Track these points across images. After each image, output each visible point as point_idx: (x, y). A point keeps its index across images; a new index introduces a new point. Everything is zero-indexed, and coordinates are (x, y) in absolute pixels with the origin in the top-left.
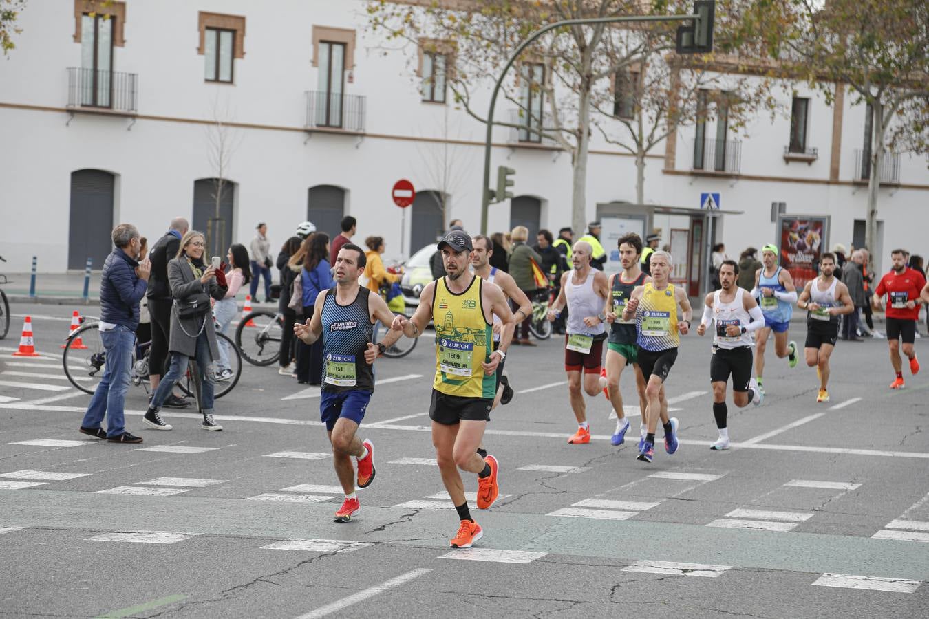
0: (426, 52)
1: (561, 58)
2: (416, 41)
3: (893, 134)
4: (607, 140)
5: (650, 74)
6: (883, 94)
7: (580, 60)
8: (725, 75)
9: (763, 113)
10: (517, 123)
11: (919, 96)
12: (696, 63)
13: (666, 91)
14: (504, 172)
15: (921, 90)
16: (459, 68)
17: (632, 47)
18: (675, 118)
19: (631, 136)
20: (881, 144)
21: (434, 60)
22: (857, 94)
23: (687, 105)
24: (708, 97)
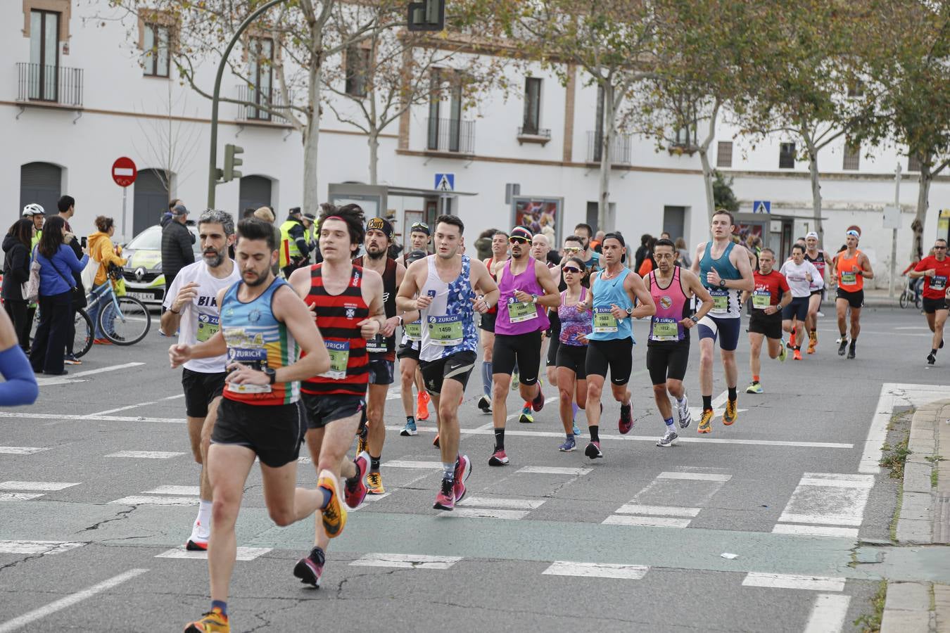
0: (146, 24)
1: (290, 33)
2: (136, 12)
3: (622, 116)
4: (339, 119)
5: (382, 51)
6: (614, 75)
7: (309, 35)
8: (458, 54)
9: (497, 92)
10: (245, 100)
11: (648, 78)
12: (428, 40)
13: (399, 70)
14: (232, 150)
15: (650, 72)
16: (182, 41)
17: (363, 23)
18: (409, 97)
19: (364, 115)
20: (612, 126)
21: (156, 32)
22: (588, 76)
23: (420, 84)
24: (441, 76)
